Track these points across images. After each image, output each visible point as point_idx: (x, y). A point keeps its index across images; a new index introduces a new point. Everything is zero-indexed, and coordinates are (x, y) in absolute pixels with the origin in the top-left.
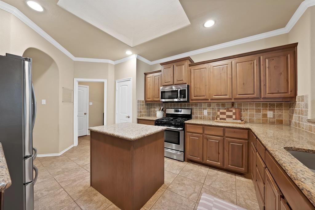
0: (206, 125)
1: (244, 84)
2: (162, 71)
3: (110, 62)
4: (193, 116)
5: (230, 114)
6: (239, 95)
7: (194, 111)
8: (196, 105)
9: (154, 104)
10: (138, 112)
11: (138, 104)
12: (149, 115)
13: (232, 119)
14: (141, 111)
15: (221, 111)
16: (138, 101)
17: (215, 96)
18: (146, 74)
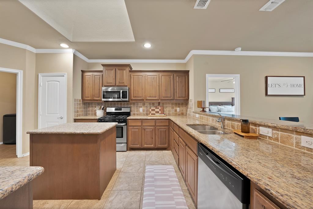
0: (143, 119)
1: (166, 90)
2: (104, 71)
3: (29, 48)
4: (132, 113)
5: (158, 110)
6: (163, 97)
7: (132, 109)
8: (134, 104)
9: (92, 103)
10: (75, 112)
11: (75, 103)
12: (86, 115)
13: (159, 114)
14: (78, 111)
15: (152, 108)
16: (75, 100)
17: (149, 97)
18: (83, 72)
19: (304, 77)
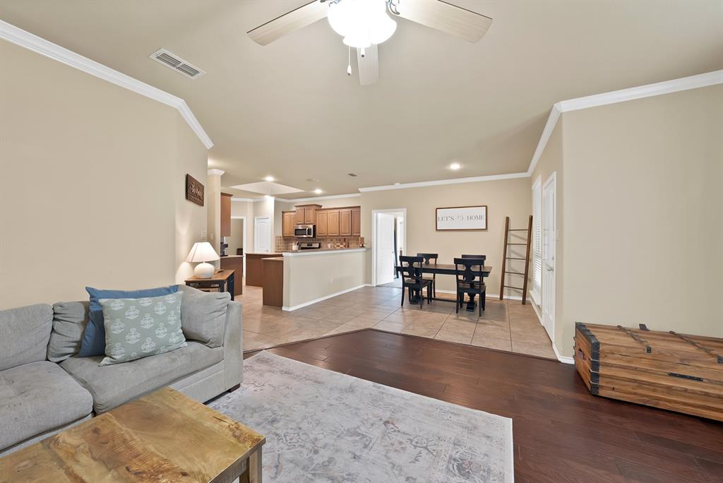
1: (344, 226)
2: (297, 212)
3: (249, 200)
5: (342, 246)
6: (342, 233)
7: (322, 245)
8: (323, 240)
9: (290, 240)
10: (276, 246)
11: (276, 239)
12: (287, 249)
14: (279, 246)
16: (276, 237)
17: (330, 234)
18: (283, 212)
19: (486, 206)
